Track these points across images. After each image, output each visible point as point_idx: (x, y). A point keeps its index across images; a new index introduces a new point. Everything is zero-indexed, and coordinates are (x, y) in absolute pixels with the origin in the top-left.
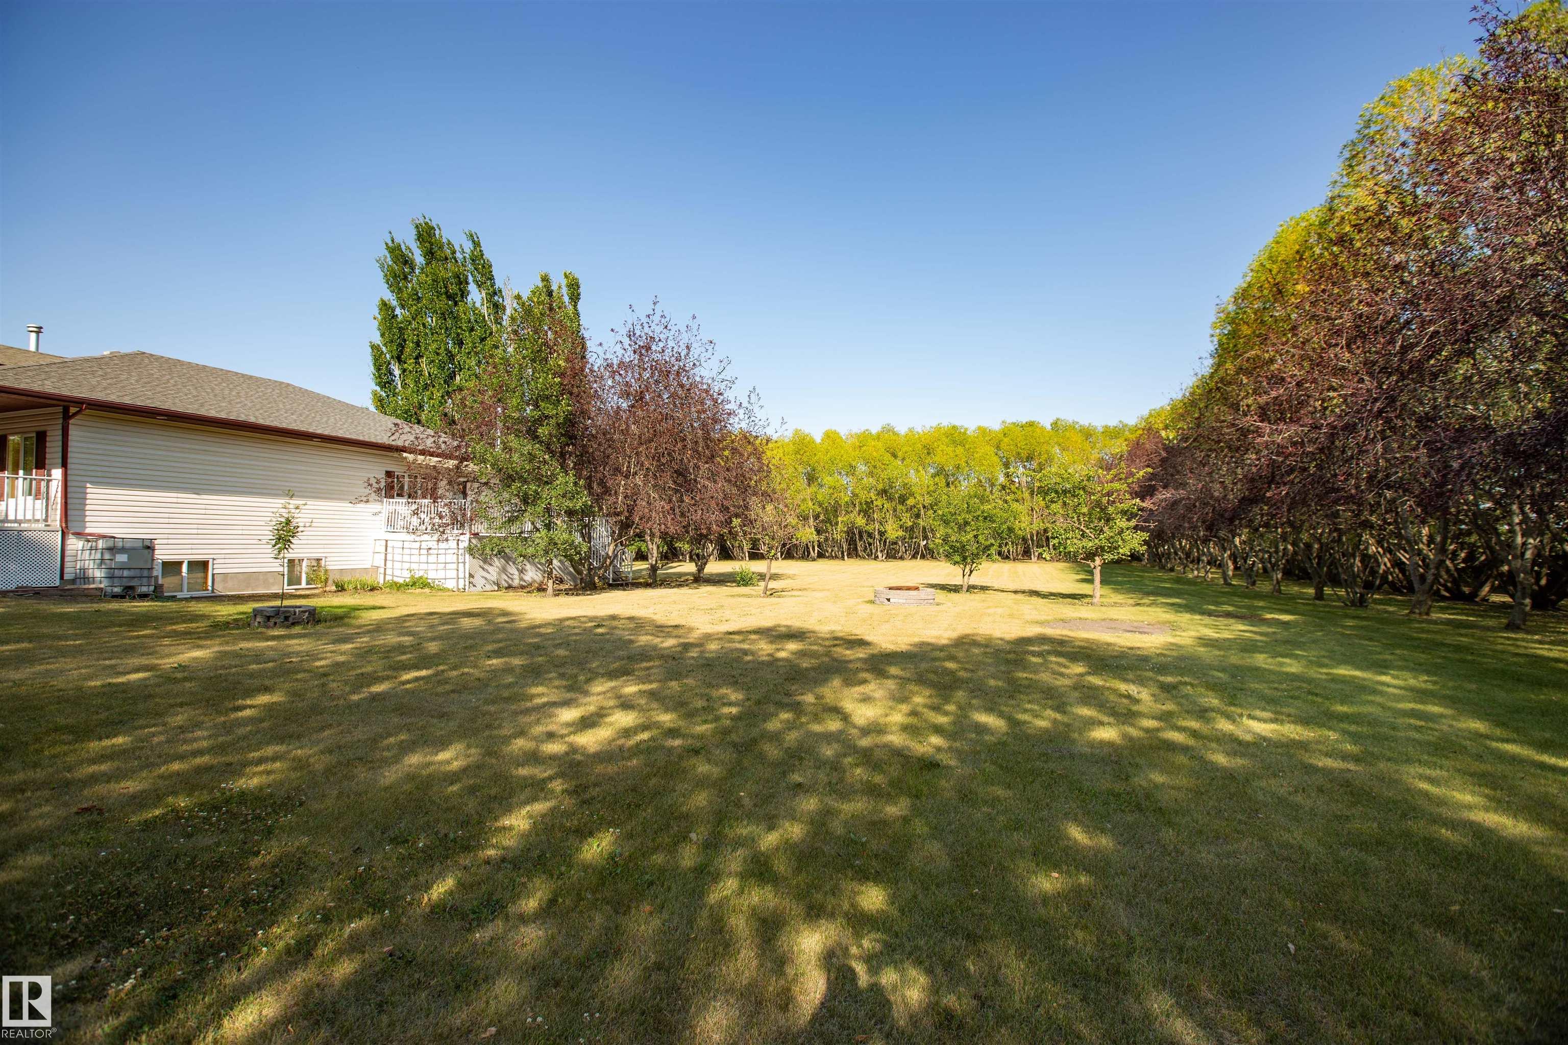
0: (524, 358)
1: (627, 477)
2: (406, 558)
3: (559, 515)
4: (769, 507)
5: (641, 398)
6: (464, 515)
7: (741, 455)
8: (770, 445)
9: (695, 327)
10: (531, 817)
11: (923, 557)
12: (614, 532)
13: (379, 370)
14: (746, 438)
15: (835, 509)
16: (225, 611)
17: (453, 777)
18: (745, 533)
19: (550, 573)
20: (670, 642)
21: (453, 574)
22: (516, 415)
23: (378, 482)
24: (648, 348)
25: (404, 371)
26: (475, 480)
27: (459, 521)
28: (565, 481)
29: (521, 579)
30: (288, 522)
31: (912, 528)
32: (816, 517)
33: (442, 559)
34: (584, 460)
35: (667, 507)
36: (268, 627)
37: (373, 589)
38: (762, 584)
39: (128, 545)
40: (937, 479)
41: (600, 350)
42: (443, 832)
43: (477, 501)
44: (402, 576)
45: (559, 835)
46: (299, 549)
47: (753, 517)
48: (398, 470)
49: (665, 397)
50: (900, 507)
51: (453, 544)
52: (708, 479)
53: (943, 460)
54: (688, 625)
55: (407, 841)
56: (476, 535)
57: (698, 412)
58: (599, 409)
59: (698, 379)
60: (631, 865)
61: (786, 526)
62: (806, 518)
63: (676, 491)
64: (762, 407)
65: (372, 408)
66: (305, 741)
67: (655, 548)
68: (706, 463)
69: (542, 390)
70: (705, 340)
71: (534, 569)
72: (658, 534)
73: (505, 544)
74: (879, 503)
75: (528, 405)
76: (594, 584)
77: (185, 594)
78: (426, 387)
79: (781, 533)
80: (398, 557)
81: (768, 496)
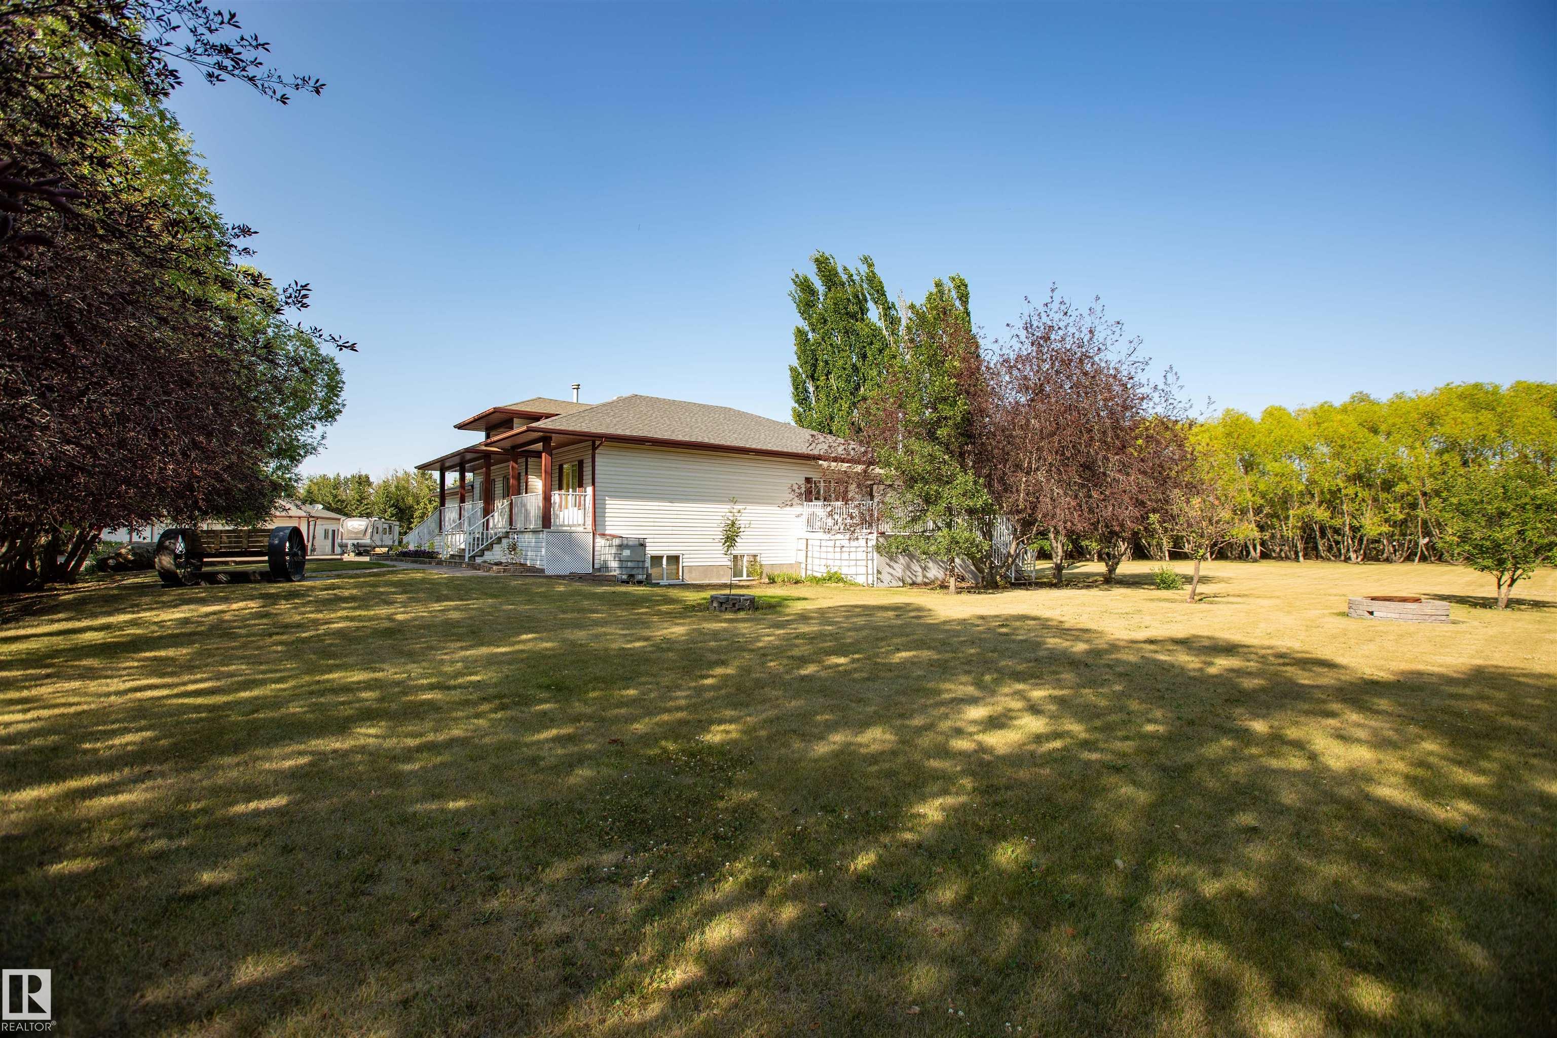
0: (921, 363)
1: (1028, 473)
2: (824, 555)
3: (959, 514)
4: (1196, 501)
5: (1041, 391)
6: (872, 515)
7: (1158, 443)
8: (1195, 430)
9: (1098, 308)
10: (943, 809)
11: (1423, 559)
12: (1016, 530)
13: (796, 389)
14: (1163, 423)
15: (1285, 500)
16: (692, 597)
17: (874, 759)
18: (1166, 530)
19: (952, 570)
20: (1081, 647)
21: (863, 570)
22: (916, 419)
23: (799, 488)
24: (1047, 339)
25: (817, 387)
26: (881, 482)
27: (867, 521)
28: (965, 480)
29: (924, 576)
30: (733, 524)
31: (1404, 522)
32: (1258, 511)
33: (853, 556)
34: (983, 458)
35: (1073, 503)
36: (721, 611)
37: (797, 582)
38: (1188, 588)
39: (631, 543)
40: (1446, 457)
41: (996, 347)
42: (864, 809)
43: (883, 502)
44: (820, 571)
45: (973, 832)
46: (742, 547)
47: (1175, 512)
48: (815, 476)
49: (1067, 387)
50: (1383, 496)
51: (862, 542)
52: (1120, 471)
53: (1456, 431)
54: (1100, 629)
55: (834, 811)
56: (883, 533)
57: (1105, 400)
58: (997, 406)
59: (1103, 364)
60: (1049, 879)
61: (1217, 522)
62: (1244, 512)
63: (1083, 486)
64: (1182, 387)
65: (793, 423)
66: (752, 709)
67: (1060, 546)
68: (1117, 454)
69: (939, 392)
70: (1112, 321)
71: (936, 566)
72: (1064, 532)
73: (909, 542)
74: (1351, 491)
75: (927, 408)
76: (996, 582)
77: (664, 582)
78: (835, 400)
79: (1211, 529)
80: (816, 555)
81: (1192, 488)
